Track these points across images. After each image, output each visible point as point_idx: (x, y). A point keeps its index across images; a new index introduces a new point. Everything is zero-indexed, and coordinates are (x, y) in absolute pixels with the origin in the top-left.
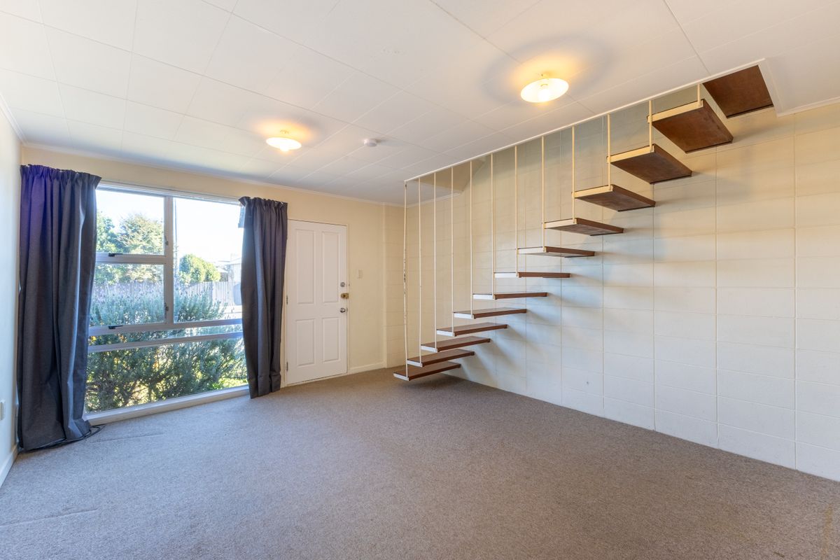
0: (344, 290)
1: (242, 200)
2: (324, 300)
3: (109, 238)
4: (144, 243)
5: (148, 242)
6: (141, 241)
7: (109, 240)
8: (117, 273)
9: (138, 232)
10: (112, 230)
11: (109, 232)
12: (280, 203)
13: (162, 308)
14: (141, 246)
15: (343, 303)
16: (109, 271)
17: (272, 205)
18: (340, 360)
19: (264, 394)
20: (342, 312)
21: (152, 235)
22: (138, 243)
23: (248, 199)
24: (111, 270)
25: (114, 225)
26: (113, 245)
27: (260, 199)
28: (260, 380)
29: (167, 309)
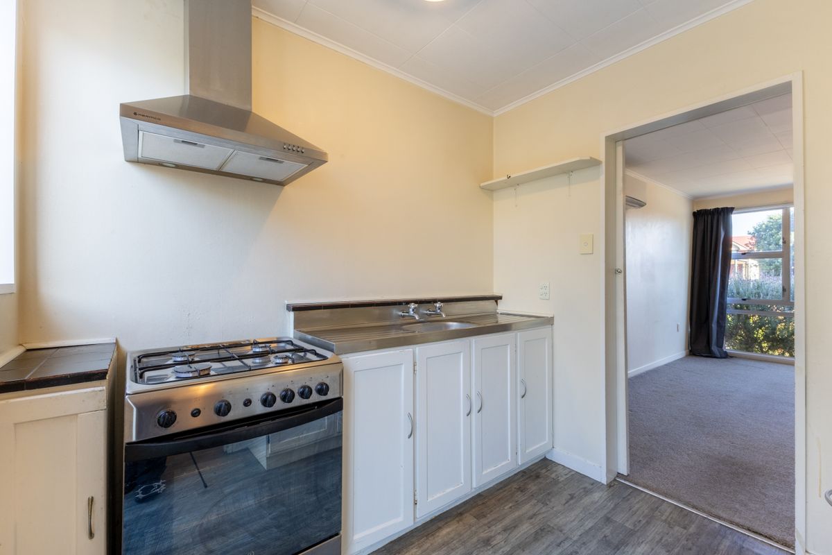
29: (784, 290)
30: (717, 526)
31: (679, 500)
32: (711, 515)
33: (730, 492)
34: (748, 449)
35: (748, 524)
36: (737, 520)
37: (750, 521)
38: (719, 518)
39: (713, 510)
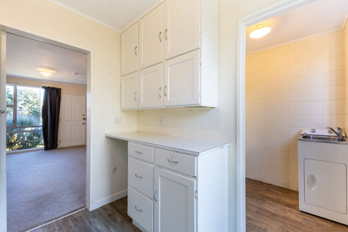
0: (84, 117)
1: (43, 87)
2: (76, 120)
3: (8, 96)
4: (25, 99)
5: (27, 98)
6: (23, 98)
7: (8, 97)
8: (11, 111)
9: (22, 94)
10: (10, 93)
11: (8, 93)
12: (58, 88)
13: (12, 122)
14: (24, 100)
15: (84, 121)
16: (8, 111)
17: (55, 89)
18: (82, 140)
19: (50, 149)
20: (83, 124)
21: (29, 96)
22: (22, 99)
23: (45, 87)
24: (9, 110)
25: (11, 91)
26: (10, 99)
27: (50, 87)
28: (48, 145)
29: (14, 121)
30: (62, 220)
31: (41, 224)
32: (57, 218)
33: (53, 207)
34: (40, 189)
35: (69, 211)
36: (65, 213)
37: (68, 210)
38: (60, 217)
39: (56, 216)
